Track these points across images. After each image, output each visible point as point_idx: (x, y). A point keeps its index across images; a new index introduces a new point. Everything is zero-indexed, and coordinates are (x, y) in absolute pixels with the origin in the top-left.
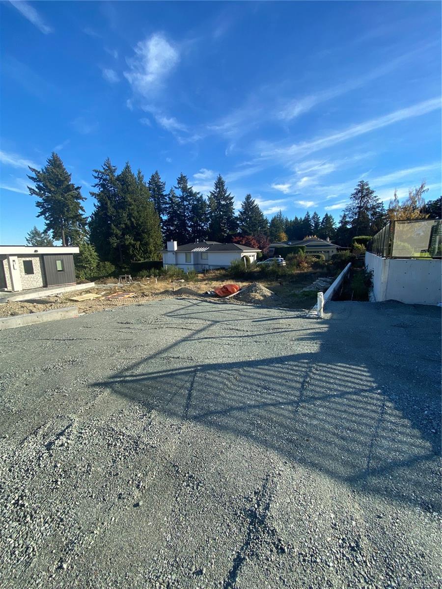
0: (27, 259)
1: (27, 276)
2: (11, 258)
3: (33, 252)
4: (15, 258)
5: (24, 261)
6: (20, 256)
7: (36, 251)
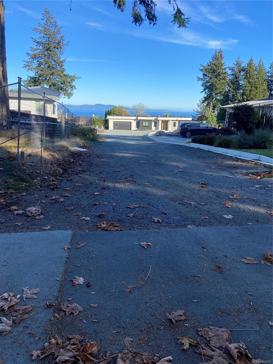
0: (175, 122)
1: (174, 127)
2: (170, 121)
3: (176, 120)
4: (171, 121)
5: (174, 122)
6: (172, 120)
7: (177, 119)
